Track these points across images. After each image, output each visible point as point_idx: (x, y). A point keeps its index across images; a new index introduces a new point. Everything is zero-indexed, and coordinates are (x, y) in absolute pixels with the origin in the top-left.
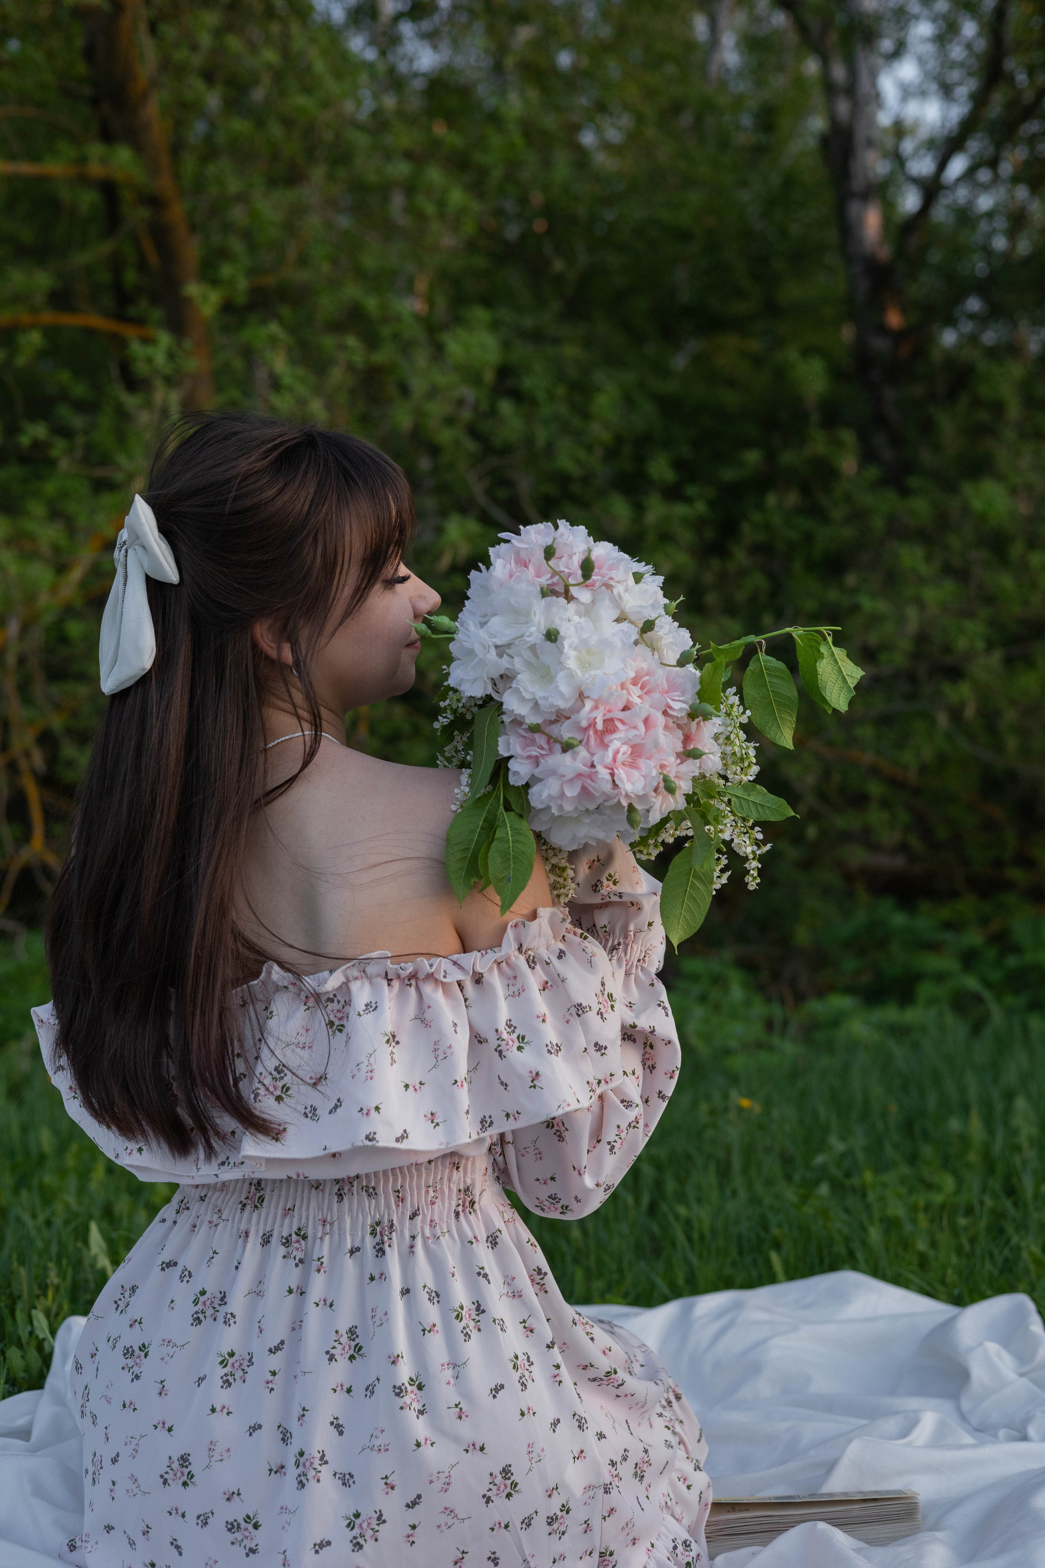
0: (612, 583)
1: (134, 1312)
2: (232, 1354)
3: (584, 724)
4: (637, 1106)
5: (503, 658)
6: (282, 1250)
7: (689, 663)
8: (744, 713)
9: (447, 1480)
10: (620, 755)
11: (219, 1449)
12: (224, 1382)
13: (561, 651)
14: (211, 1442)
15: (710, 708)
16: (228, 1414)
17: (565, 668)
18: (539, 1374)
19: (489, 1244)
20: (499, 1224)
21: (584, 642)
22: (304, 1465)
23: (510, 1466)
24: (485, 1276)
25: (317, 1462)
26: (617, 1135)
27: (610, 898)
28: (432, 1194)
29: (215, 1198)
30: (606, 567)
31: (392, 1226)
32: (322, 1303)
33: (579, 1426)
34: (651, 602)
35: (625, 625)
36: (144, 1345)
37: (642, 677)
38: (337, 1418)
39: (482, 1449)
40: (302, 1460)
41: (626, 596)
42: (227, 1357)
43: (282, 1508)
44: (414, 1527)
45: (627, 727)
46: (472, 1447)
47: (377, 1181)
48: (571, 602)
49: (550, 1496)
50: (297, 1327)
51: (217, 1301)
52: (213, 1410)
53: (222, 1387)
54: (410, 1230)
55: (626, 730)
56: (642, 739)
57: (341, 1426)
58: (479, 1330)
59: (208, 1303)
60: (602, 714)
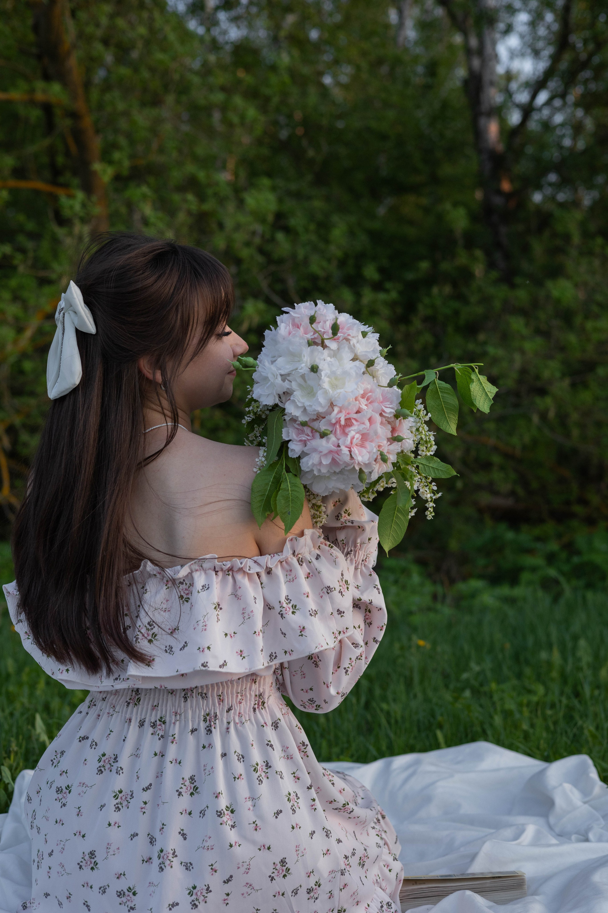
0: (350, 338)
1: (63, 766)
2: (121, 792)
3: (334, 421)
4: (362, 646)
5: (285, 382)
6: (151, 730)
7: (394, 385)
8: (427, 415)
9: (248, 867)
10: (355, 439)
11: (113, 847)
12: (116, 808)
13: (320, 378)
14: (108, 844)
15: (407, 412)
16: (118, 827)
17: (322, 388)
18: (303, 804)
19: (273, 727)
20: (279, 715)
21: (333, 373)
22: (163, 858)
23: (285, 858)
24: (271, 746)
25: (171, 856)
26: (349, 664)
27: (346, 523)
28: (240, 697)
29: (111, 699)
30: (346, 327)
31: (216, 716)
32: (174, 761)
33: (327, 835)
34: (372, 349)
35: (357, 363)
36: (68, 786)
37: (367, 394)
38: (182, 830)
39: (269, 848)
40: (162, 855)
41: (358, 346)
42: (118, 793)
43: (150, 883)
44: (228, 895)
45: (359, 423)
46: (263, 847)
47: (208, 690)
48: (325, 349)
49: (309, 876)
50: (159, 776)
51: (112, 760)
52: (110, 825)
53: (115, 811)
54: (227, 718)
55: (358, 425)
56: (368, 430)
57: (185, 834)
58: (268, 778)
59: (107, 761)
60: (344, 415)
